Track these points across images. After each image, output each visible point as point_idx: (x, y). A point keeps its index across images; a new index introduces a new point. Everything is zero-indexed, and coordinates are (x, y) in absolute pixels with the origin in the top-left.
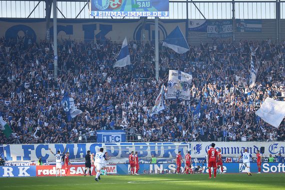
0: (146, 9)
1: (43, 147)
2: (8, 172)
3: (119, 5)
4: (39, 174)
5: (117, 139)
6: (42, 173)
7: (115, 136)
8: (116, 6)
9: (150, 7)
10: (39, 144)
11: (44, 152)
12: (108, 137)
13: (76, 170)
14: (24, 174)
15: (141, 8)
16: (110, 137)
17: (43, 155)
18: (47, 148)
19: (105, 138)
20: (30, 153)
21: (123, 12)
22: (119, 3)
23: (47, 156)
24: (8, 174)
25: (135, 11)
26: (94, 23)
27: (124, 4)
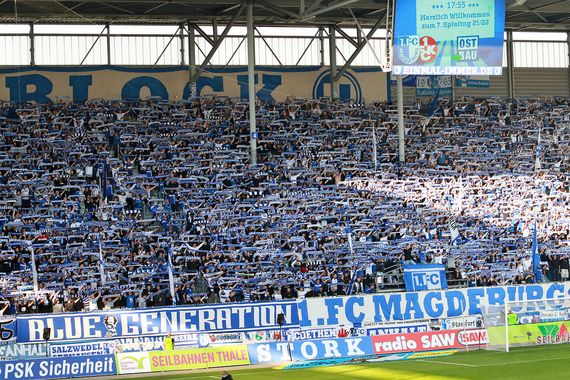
0: (470, 63)
1: (356, 300)
2: (332, 348)
3: (433, 56)
4: (378, 350)
5: (435, 279)
6: (381, 348)
7: (430, 274)
8: (429, 58)
9: (477, 60)
10: (350, 296)
11: (357, 310)
12: (420, 277)
13: (430, 339)
14: (355, 351)
15: (464, 61)
16: (424, 277)
17: (357, 315)
18: (361, 303)
19: (416, 277)
20: (336, 311)
21: (438, 68)
22: (434, 53)
23: (362, 315)
24: (332, 352)
25: (455, 65)
27: (441, 55)
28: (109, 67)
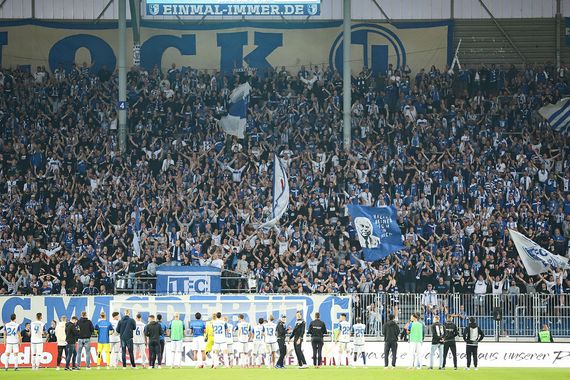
1: (19, 302)
5: (201, 286)
10: (10, 297)
12: (181, 282)
26: (243, 30)
28: (33, 21)
